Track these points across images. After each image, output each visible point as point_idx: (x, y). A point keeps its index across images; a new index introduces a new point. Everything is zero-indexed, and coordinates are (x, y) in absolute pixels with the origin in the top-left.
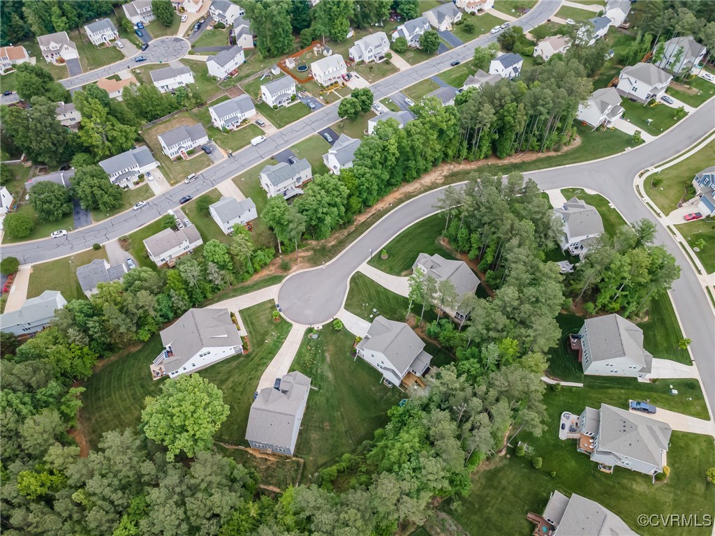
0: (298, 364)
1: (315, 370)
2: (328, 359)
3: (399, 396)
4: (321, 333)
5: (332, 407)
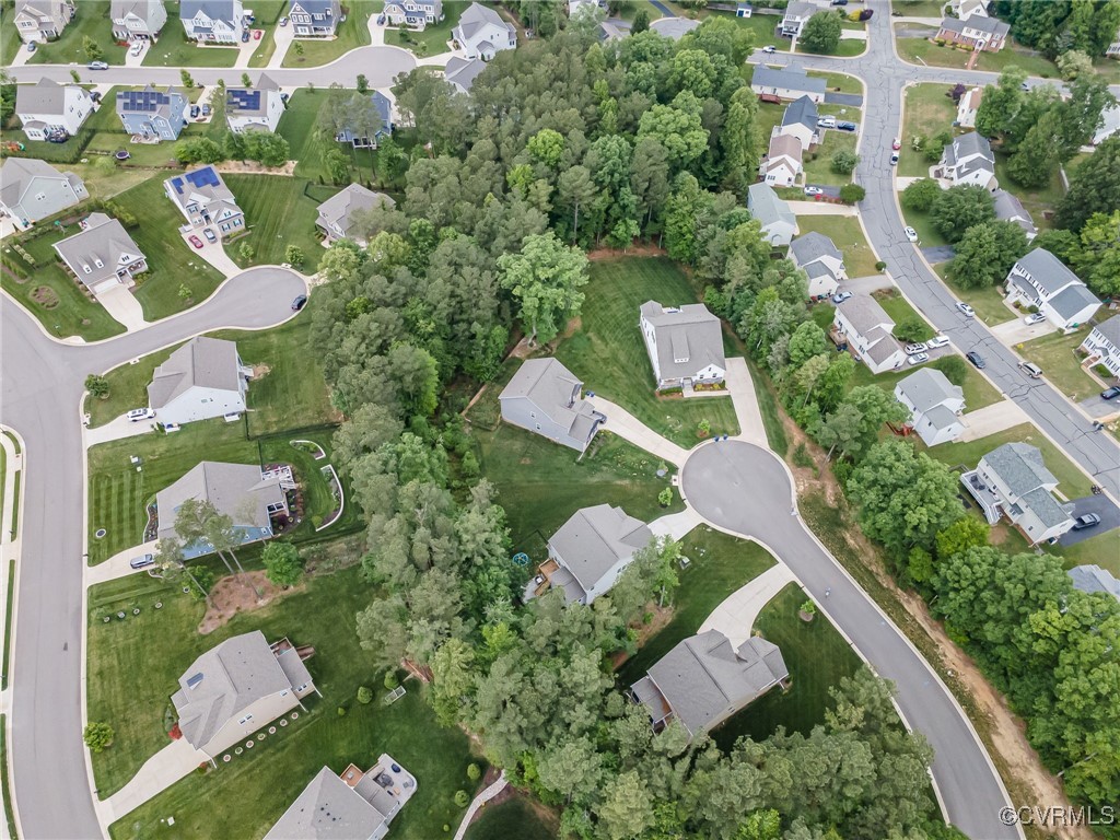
0: (623, 446)
2: (619, 482)
3: (536, 558)
4: (665, 482)
5: (548, 473)
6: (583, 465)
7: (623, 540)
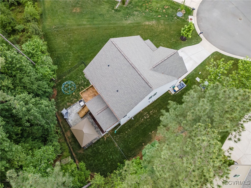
1: (139, 9)
2: (147, 23)
4: (184, 21)
5: (94, 18)
6: (119, 11)
7: (155, 68)
